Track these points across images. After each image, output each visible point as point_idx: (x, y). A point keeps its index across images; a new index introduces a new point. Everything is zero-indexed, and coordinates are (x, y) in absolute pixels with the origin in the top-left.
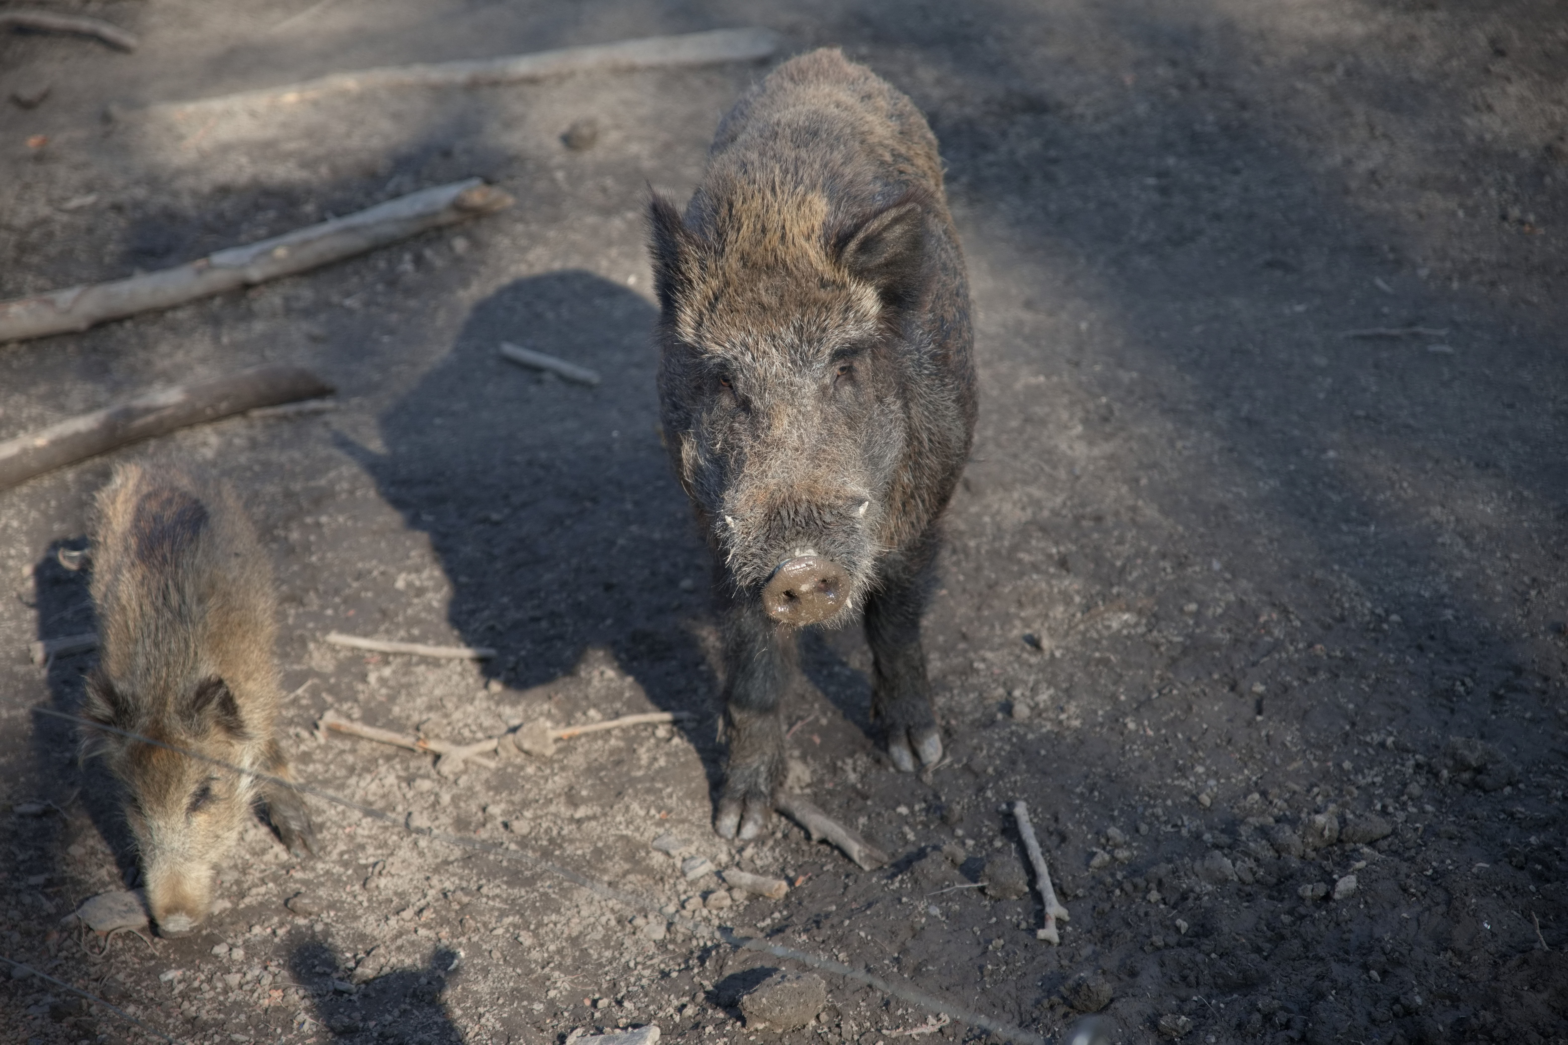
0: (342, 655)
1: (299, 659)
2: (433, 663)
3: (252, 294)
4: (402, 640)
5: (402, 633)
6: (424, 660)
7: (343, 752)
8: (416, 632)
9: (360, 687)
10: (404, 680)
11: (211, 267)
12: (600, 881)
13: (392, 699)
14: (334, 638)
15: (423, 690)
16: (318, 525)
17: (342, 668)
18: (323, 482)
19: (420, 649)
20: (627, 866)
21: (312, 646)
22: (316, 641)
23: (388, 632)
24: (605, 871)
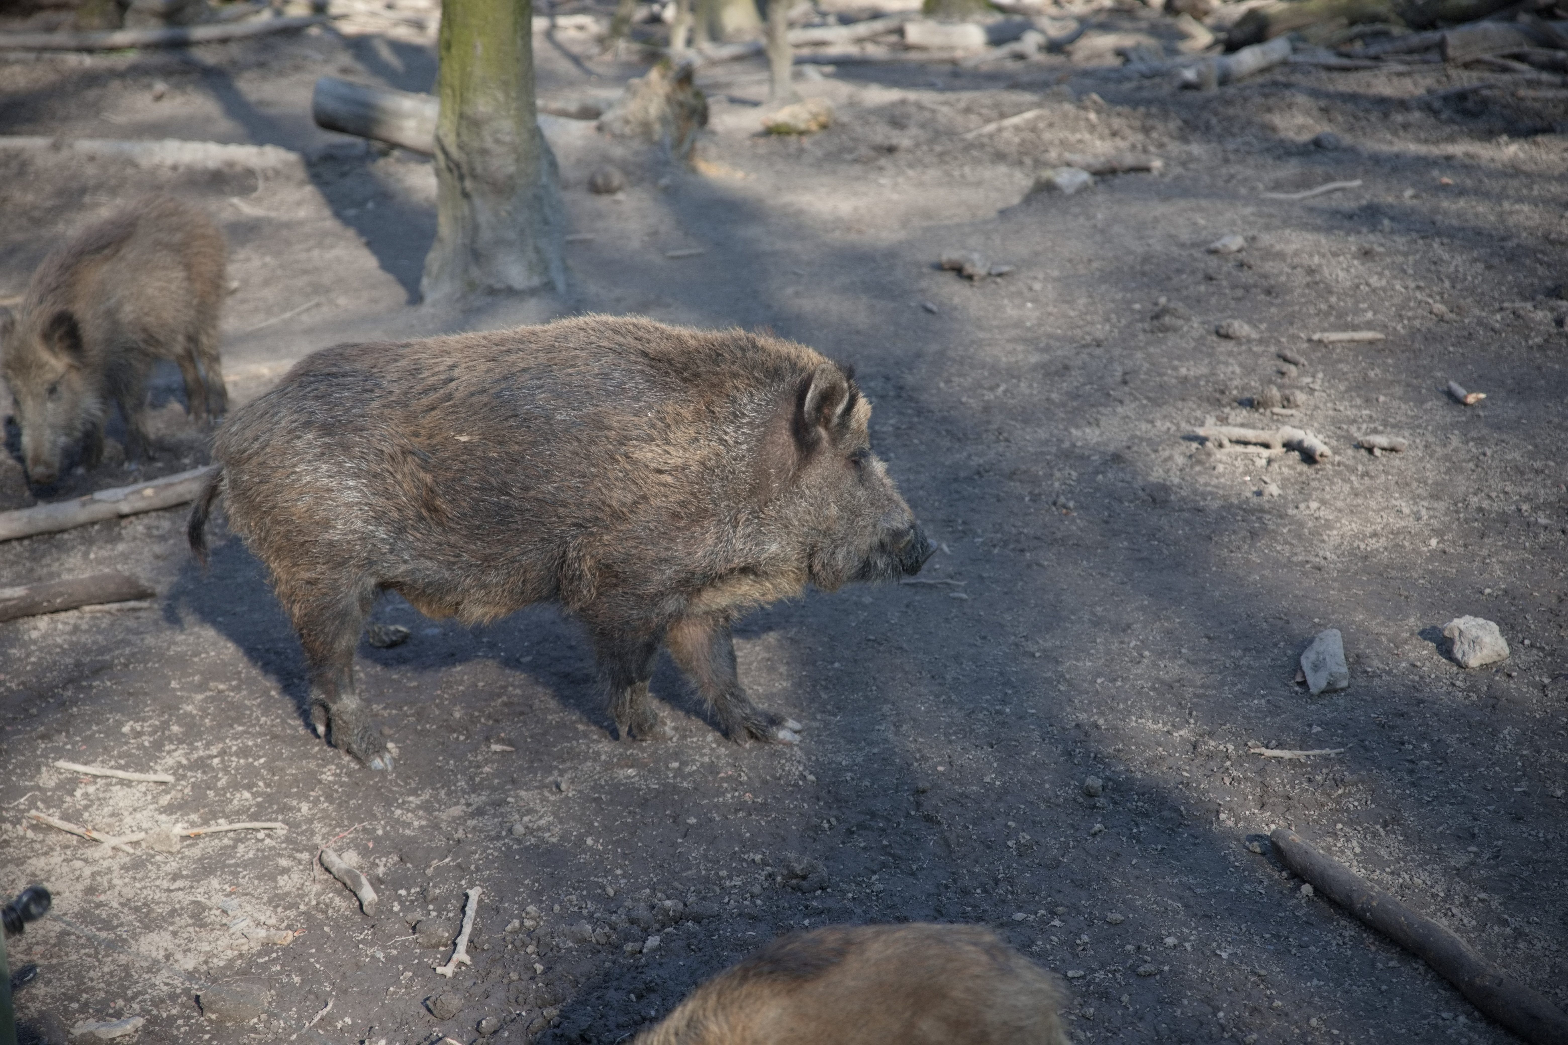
0: (62, 777)
1: (32, 778)
2: (128, 784)
3: (124, 523)
4: (112, 768)
5: (113, 763)
6: (122, 782)
7: (33, 841)
8: (122, 762)
9: (68, 799)
10: (101, 795)
11: (93, 501)
12: (165, 930)
13: (86, 808)
14: (62, 764)
15: (111, 802)
16: (91, 687)
17: (60, 786)
18: (107, 657)
19: (121, 774)
20: (190, 921)
21: (44, 769)
22: (47, 765)
23: (103, 762)
24: (173, 924)
